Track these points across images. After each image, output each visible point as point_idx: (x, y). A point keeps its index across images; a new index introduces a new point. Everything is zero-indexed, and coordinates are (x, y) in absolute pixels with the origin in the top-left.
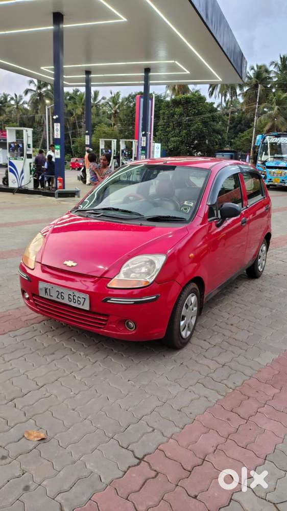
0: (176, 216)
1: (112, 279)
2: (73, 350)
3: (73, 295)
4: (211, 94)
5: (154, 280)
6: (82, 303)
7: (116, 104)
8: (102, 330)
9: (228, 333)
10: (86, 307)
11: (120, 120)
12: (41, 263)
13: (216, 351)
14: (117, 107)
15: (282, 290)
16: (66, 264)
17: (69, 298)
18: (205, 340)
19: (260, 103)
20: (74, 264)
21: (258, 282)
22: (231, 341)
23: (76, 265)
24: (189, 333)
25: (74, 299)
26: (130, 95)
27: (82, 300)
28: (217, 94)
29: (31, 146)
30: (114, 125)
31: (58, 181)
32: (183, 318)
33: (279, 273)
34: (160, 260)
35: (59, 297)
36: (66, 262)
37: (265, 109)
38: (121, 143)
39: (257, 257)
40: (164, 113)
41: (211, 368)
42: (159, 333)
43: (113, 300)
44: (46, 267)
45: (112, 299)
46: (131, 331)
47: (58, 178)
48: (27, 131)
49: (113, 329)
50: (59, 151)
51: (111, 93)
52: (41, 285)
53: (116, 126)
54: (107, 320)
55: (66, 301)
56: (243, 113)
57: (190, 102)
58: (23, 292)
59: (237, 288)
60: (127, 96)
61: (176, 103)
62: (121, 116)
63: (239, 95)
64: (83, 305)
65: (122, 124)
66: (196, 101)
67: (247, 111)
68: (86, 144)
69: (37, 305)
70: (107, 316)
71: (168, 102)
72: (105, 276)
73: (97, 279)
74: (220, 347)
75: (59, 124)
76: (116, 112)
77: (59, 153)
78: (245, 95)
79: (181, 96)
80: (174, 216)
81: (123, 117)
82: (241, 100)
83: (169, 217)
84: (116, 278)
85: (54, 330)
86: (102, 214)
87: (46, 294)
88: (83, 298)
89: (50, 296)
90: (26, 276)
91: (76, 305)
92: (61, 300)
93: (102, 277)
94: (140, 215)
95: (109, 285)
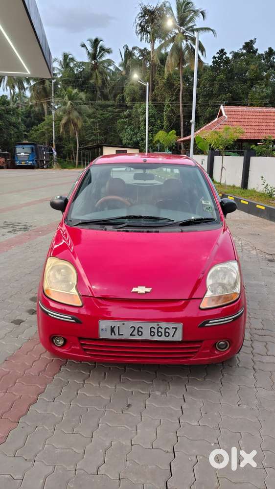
1: (203, 298)
3: (156, 327)
5: (240, 291)
6: (171, 335)
8: (191, 359)
10: (178, 337)
16: (136, 292)
17: (151, 332)
20: (149, 290)
23: (152, 290)
25: (159, 332)
27: (172, 331)
35: (135, 333)
36: (134, 290)
43: (213, 322)
45: (211, 322)
46: (224, 351)
52: (104, 325)
54: (200, 347)
55: (146, 336)
64: (173, 336)
70: (201, 341)
72: (193, 297)
73: (183, 302)
84: (205, 296)
86: (126, 224)
87: (111, 334)
88: (173, 328)
89: (119, 335)
90: (70, 317)
91: (163, 338)
92: (137, 337)
93: (190, 298)
94: (170, 220)
95: (202, 307)
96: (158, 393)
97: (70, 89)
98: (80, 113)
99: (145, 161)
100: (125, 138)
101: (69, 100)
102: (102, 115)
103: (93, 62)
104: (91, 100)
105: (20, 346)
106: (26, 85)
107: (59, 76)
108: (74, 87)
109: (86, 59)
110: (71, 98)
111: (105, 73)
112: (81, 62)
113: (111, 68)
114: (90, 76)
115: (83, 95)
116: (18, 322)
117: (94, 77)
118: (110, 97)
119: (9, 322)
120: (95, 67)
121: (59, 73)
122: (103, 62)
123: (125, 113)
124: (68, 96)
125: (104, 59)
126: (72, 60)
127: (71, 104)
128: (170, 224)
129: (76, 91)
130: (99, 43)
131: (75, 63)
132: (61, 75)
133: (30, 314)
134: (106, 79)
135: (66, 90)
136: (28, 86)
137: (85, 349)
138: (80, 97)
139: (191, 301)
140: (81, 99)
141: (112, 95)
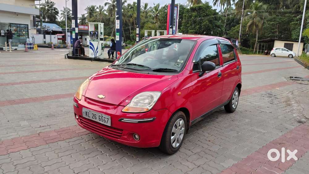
0: (172, 69)
1: (125, 106)
2: (102, 152)
3: (101, 116)
4: (215, 4)
5: (152, 108)
7: (157, 11)
8: (119, 139)
9: (206, 146)
10: (109, 124)
11: (159, 20)
12: (84, 96)
13: (195, 157)
14: (157, 12)
15: (247, 120)
16: (98, 97)
17: (99, 118)
18: (189, 150)
19: (244, 9)
21: (232, 115)
22: (207, 151)
23: (104, 98)
24: (178, 145)
25: (102, 119)
26: (165, 6)
27: (106, 120)
28: (219, 4)
29: (103, 34)
30: (156, 23)
31: (117, 54)
32: (173, 134)
33: (247, 110)
34: (157, 95)
35: (94, 117)
36: (99, 96)
37: (249, 13)
38: (157, 32)
39: (231, 99)
40: (185, 16)
41: (190, 168)
42: (156, 143)
43: (126, 120)
44: (87, 99)
45: (124, 119)
46: (137, 141)
47: (118, 52)
48: (100, 24)
49: (125, 139)
50: (119, 36)
51: (154, 4)
52: (84, 110)
53: (156, 24)
54: (122, 133)
55: (97, 120)
56: (235, 16)
57: (201, 9)
58: (75, 115)
59: (217, 118)
60: (164, 6)
61: (193, 9)
62: (160, 18)
63: (232, 5)
64: (107, 123)
65: (160, 22)
66: (205, 8)
67: (237, 14)
68: (137, 33)
69: (82, 123)
70: (122, 130)
71: (188, 9)
72: (121, 105)
73: (116, 106)
74: (199, 155)
75: (119, 20)
76: (157, 15)
77: (119, 38)
78: (236, 5)
79: (196, 5)
80: (170, 68)
81: (161, 18)
82: (234, 7)
83: (166, 69)
84: (128, 106)
85: (94, 139)
87: (86, 116)
88: (107, 118)
89: (89, 117)
91: (103, 123)
92: (94, 120)
93: (119, 105)
95: (123, 111)
128: (147, 69)
139: (120, 106)
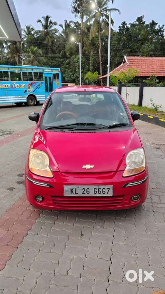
1: (124, 170)
3: (98, 188)
6: (106, 193)
10: (111, 194)
17: (94, 191)
20: (92, 167)
23: (94, 167)
25: (99, 191)
27: (106, 191)
35: (85, 192)
36: (84, 167)
43: (130, 185)
45: (129, 184)
52: (67, 188)
54: (123, 199)
55: (92, 194)
64: (107, 193)
72: (119, 170)
73: (113, 173)
84: (126, 169)
86: (76, 128)
87: (71, 194)
88: (107, 188)
89: (76, 193)
90: (46, 184)
91: (101, 195)
92: (86, 195)
93: (117, 171)
94: (102, 125)
95: (124, 175)
96: (98, 227)
97: (32, 47)
98: (39, 62)
99: (85, 90)
100: (67, 77)
101: (32, 54)
102: (52, 63)
103: (46, 30)
104: (45, 54)
105: (14, 203)
106: (5, 45)
107: (25, 40)
108: (35, 46)
109: (41, 29)
110: (33, 53)
111: (53, 37)
112: (38, 31)
113: (57, 34)
114: (44, 39)
115: (40, 51)
116: (12, 189)
117: (47, 39)
118: (56, 52)
119: (6, 189)
120: (47, 34)
121: (25, 38)
122: (52, 31)
123: (67, 61)
124: (31, 52)
125: (52, 28)
126: (32, 29)
127: (33, 57)
128: (102, 127)
129: (36, 48)
130: (49, 19)
131: (34, 31)
132: (26, 39)
133: (19, 184)
134: (54, 41)
135: (30, 48)
136: (6, 46)
137: (55, 203)
138: (39, 52)
139: (118, 172)
140: (39, 54)
141: (58, 51)
